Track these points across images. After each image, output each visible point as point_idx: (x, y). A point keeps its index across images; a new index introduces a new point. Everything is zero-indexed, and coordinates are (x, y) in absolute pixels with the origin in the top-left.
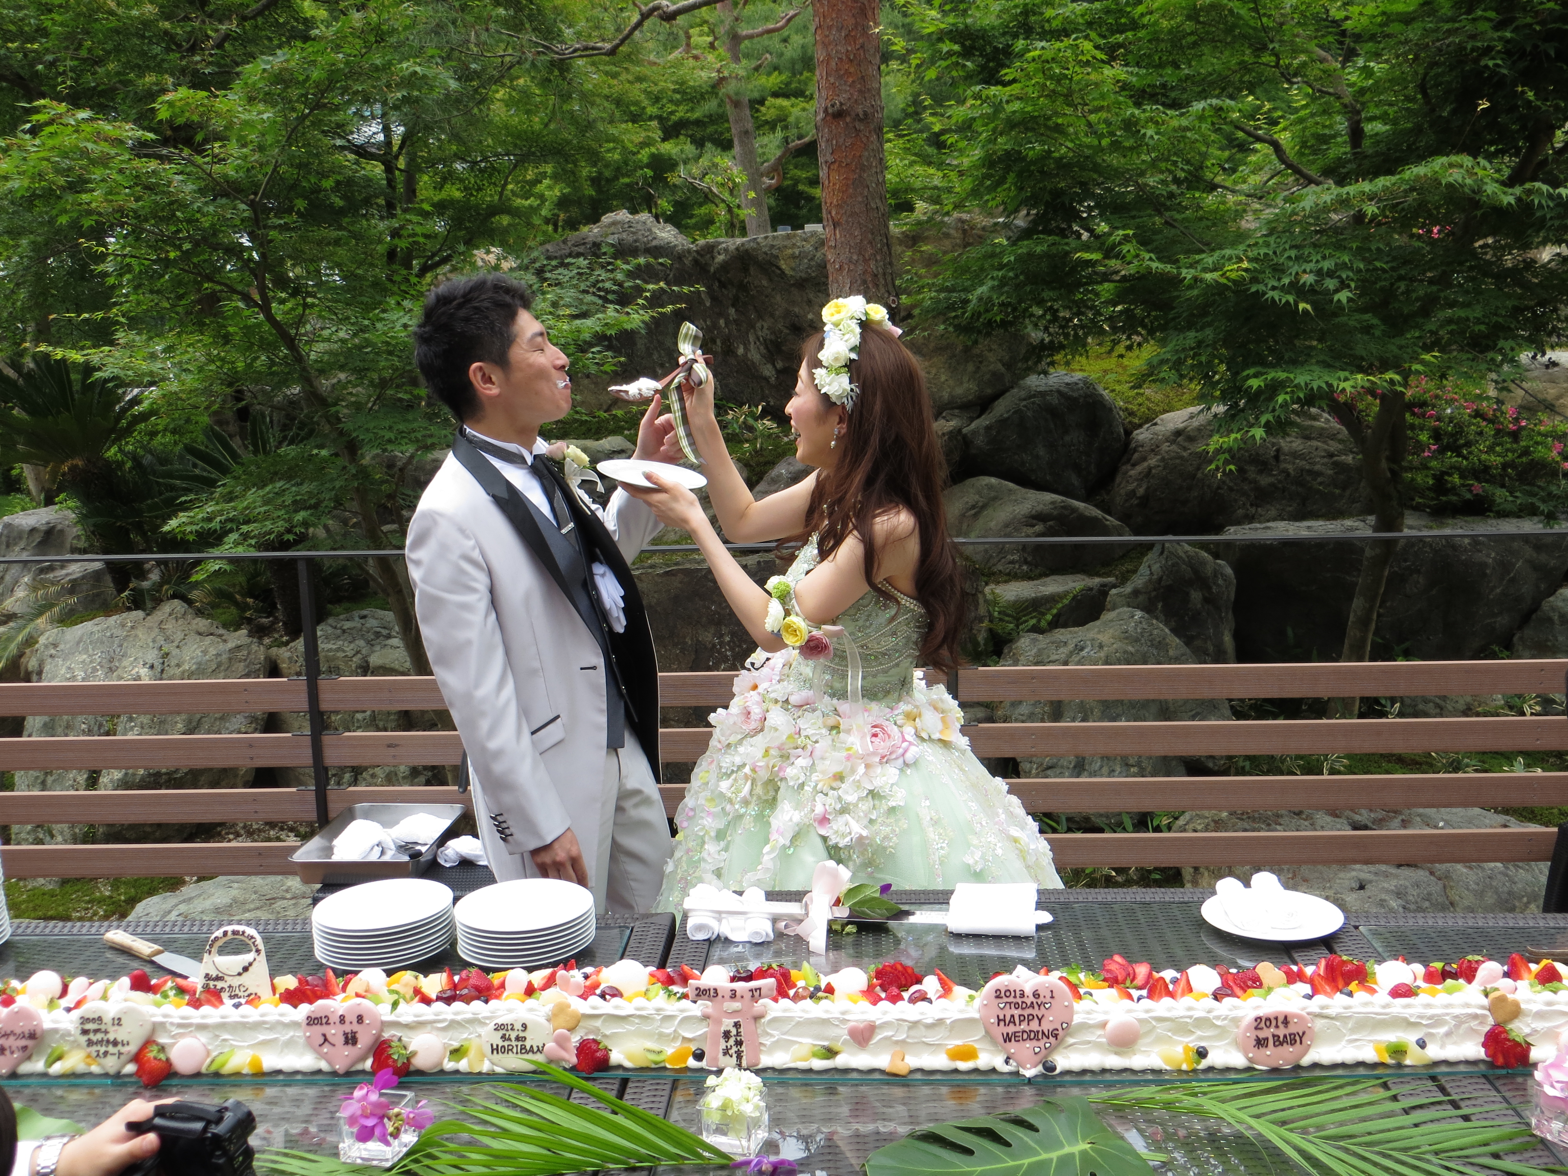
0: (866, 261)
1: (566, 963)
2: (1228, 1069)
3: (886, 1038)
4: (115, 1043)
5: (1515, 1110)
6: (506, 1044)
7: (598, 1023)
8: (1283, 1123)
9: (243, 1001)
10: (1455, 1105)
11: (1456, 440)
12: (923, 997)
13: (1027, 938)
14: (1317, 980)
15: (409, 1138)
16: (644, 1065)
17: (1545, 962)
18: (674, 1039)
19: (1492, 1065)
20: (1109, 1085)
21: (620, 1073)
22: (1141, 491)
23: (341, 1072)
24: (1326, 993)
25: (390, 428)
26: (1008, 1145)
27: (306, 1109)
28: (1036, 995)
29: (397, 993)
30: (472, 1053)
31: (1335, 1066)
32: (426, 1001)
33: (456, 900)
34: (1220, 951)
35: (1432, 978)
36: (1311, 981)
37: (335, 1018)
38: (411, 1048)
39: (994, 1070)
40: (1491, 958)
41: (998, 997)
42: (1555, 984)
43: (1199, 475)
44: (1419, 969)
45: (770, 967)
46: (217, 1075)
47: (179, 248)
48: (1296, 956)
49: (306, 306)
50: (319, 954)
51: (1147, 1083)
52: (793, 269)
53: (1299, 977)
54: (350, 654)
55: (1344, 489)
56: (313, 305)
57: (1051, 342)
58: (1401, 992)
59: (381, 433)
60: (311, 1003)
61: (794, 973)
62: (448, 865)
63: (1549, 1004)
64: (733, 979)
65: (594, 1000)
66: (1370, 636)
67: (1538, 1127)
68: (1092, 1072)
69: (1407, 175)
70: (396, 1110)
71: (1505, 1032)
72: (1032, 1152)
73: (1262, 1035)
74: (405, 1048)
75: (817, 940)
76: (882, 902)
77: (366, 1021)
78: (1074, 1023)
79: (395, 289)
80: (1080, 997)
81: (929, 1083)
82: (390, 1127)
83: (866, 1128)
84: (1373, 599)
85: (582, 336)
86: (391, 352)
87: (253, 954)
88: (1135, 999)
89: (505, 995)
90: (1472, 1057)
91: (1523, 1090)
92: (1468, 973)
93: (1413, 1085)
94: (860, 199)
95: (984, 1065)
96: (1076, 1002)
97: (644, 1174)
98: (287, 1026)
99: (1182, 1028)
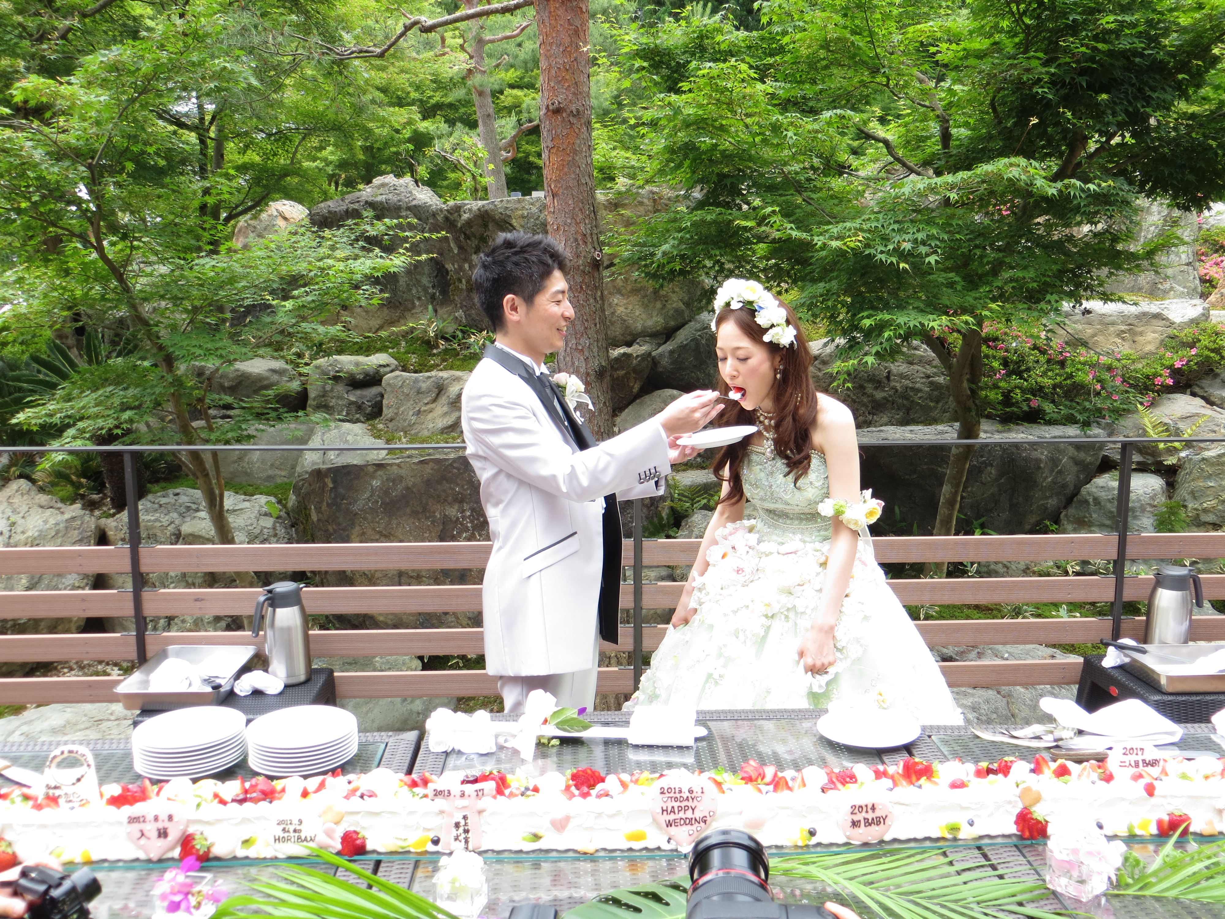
0: (577, 224)
1: (334, 772)
2: (831, 845)
3: (578, 826)
5: (1035, 870)
6: (286, 835)
7: (358, 818)
8: (867, 885)
9: (76, 805)
10: (994, 868)
11: (1019, 367)
12: (607, 795)
13: (687, 748)
14: (897, 777)
15: (209, 909)
16: (393, 849)
17: (1060, 761)
18: (417, 829)
19: (1021, 838)
21: (375, 857)
24: (902, 786)
25: (200, 346)
26: (667, 904)
27: (126, 889)
28: (691, 791)
29: (200, 797)
30: (259, 843)
31: (909, 841)
32: (223, 802)
34: (828, 755)
35: (979, 773)
36: (892, 778)
37: (150, 817)
38: (210, 841)
39: (659, 848)
40: (1021, 759)
41: (662, 793)
42: (1066, 777)
44: (970, 767)
47: (29, 199)
48: (885, 758)
49: (132, 248)
50: (140, 767)
52: (522, 226)
53: (885, 774)
54: (165, 524)
55: (937, 402)
56: (138, 248)
58: (957, 785)
59: (193, 350)
60: (131, 805)
61: (509, 778)
62: (242, 694)
63: (1062, 792)
65: (356, 799)
66: (956, 513)
67: (1050, 882)
69: (978, 171)
70: (198, 888)
71: (1031, 813)
73: (856, 818)
74: (206, 839)
75: (528, 750)
76: (580, 722)
77: (175, 819)
78: (718, 812)
79: (205, 234)
80: (723, 792)
81: (611, 859)
82: (193, 901)
83: (563, 894)
84: (957, 485)
85: (354, 277)
86: (202, 285)
87: (85, 767)
88: (764, 792)
89: (286, 797)
90: (1007, 832)
91: (1042, 855)
92: (1005, 770)
93: (965, 853)
94: (573, 176)
95: (651, 845)
96: (720, 796)
98: (111, 824)
99: (799, 814)
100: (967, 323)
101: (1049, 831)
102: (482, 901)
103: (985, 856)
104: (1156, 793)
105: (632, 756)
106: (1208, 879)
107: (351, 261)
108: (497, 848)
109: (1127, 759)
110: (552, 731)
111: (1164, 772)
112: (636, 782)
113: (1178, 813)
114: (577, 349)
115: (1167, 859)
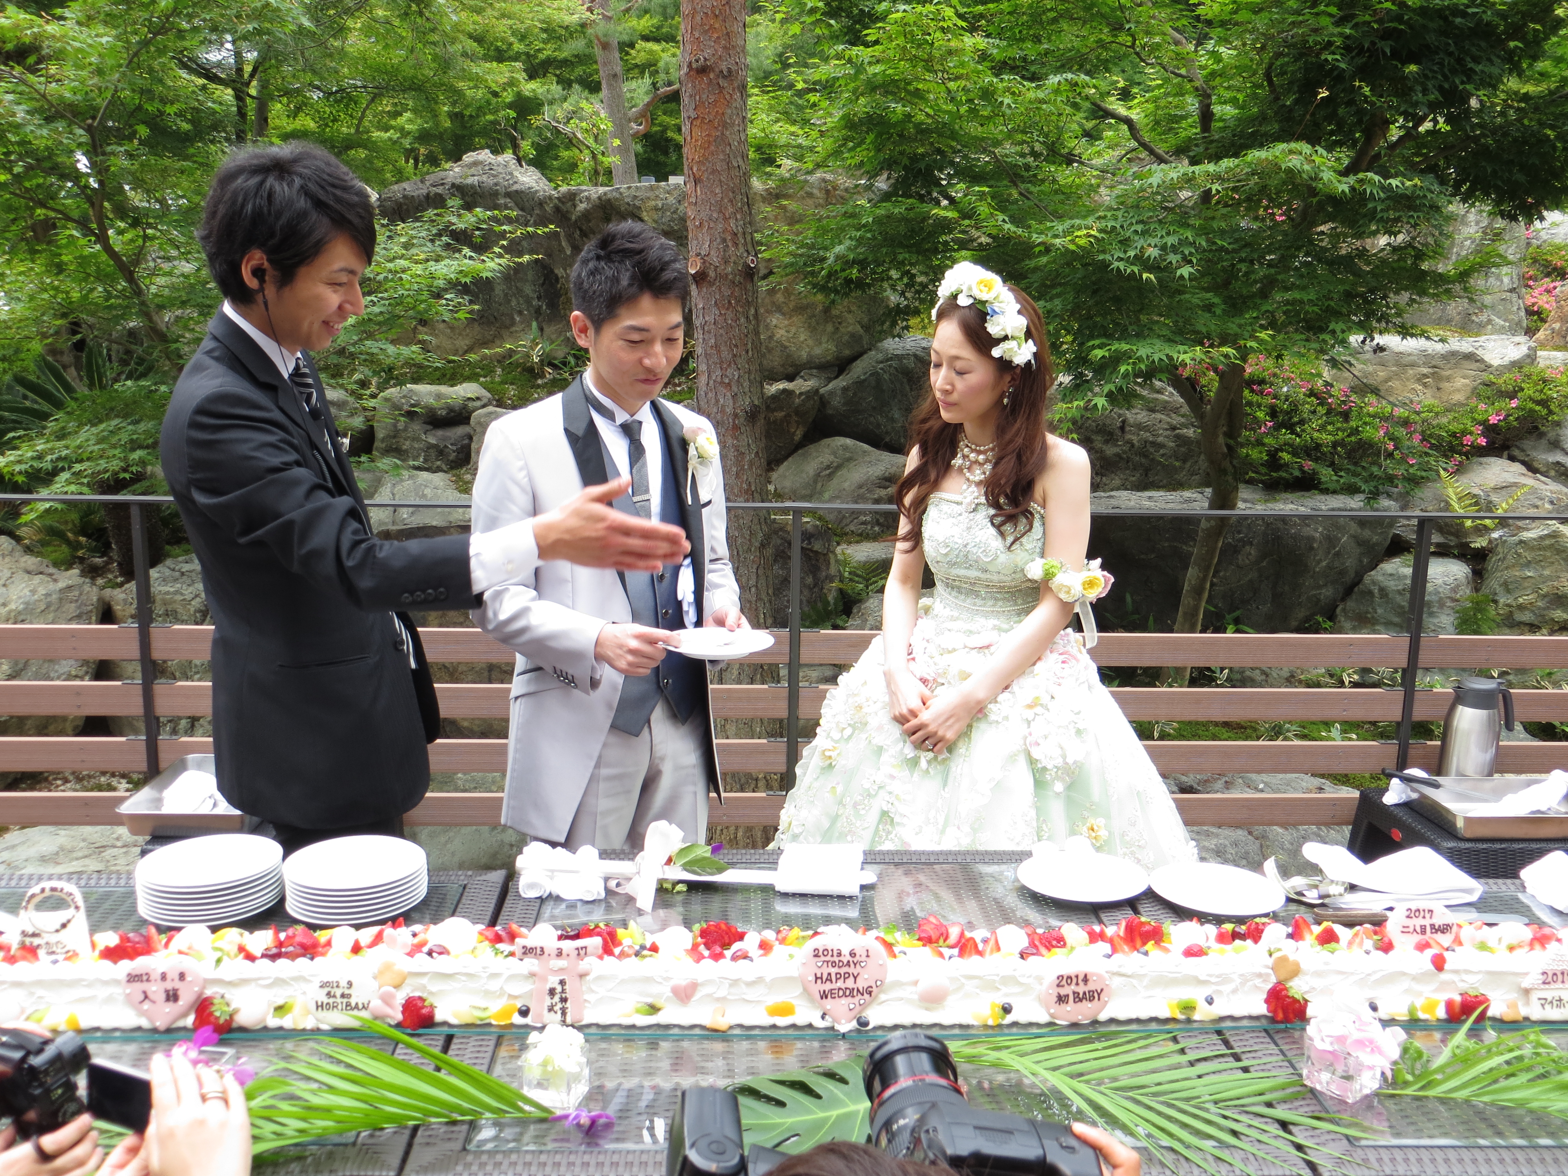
0: (726, 219)
1: (394, 921)
2: (1031, 1025)
3: (709, 995)
5: (1290, 1062)
6: (331, 1000)
7: (424, 981)
8: (1074, 1077)
9: (60, 957)
10: (1237, 1058)
11: (1290, 418)
12: (745, 957)
13: (851, 897)
14: (1117, 940)
16: (469, 1021)
17: (1325, 924)
18: (500, 996)
19: (1273, 1020)
21: (446, 1030)
23: (162, 1028)
24: (1123, 951)
26: (819, 1097)
28: (852, 954)
29: (221, 950)
30: (296, 1011)
31: (1130, 1021)
32: (250, 958)
33: (285, 857)
34: (1030, 912)
35: (1222, 938)
36: (1111, 941)
37: (156, 975)
38: (233, 1006)
39: (810, 1026)
41: (816, 956)
42: (1333, 945)
44: (1211, 930)
45: (597, 926)
47: (10, 170)
48: (1103, 916)
49: (146, 237)
50: (144, 909)
51: (955, 1037)
52: (656, 221)
53: (1102, 936)
54: (188, 597)
55: (1185, 461)
56: (153, 238)
57: (908, 306)
58: (1193, 952)
60: (131, 959)
61: (620, 932)
63: (1326, 964)
64: (560, 938)
65: (421, 957)
66: (1203, 604)
67: (1308, 1077)
68: (904, 1027)
69: (1248, 158)
71: (1286, 989)
72: (842, 1104)
73: (1063, 992)
74: (228, 1005)
75: (645, 898)
76: (714, 862)
77: (189, 978)
78: (888, 980)
80: (895, 956)
81: (748, 1038)
83: (687, 1081)
84: (1207, 568)
85: (436, 283)
87: (72, 910)
88: (947, 957)
89: (331, 952)
90: (1255, 1012)
91: (1299, 1043)
92: (1255, 935)
93: (1200, 1039)
94: (721, 157)
95: (801, 1021)
96: (890, 961)
97: (465, 1128)
98: (106, 983)
99: (990, 986)
100: (1227, 356)
101: (1310, 1012)
102: (582, 1089)
103: (1227, 1044)
104: (1447, 967)
105: (782, 908)
106: (1509, 1076)
107: (432, 263)
108: (601, 1021)
109: (1410, 923)
110: (677, 873)
111: (1458, 941)
112: (782, 941)
113: (1473, 993)
114: (722, 383)
115: (1458, 1051)
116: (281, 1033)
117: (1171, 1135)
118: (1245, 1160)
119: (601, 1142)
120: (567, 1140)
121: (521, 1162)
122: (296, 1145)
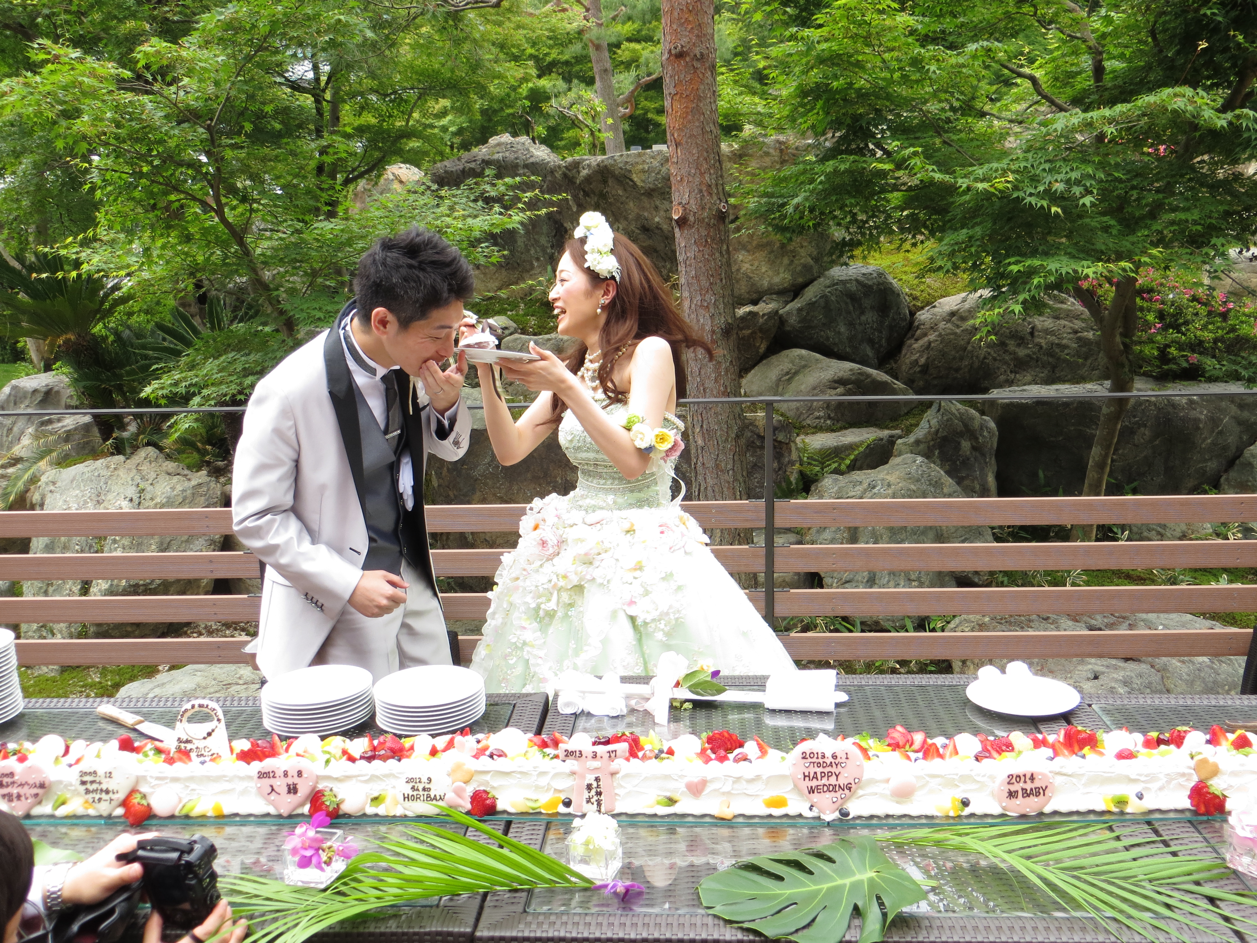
0: (702, 174)
1: (462, 731)
2: (986, 816)
3: (715, 790)
4: (107, 792)
5: (1213, 848)
6: (415, 793)
7: (487, 777)
8: (1029, 858)
9: (207, 759)
10: (1166, 844)
11: (1176, 320)
12: (745, 759)
13: (828, 713)
14: (1058, 745)
15: (339, 866)
16: (524, 810)
17: (1239, 732)
18: (548, 790)
19: (1196, 813)
20: (892, 827)
21: (505, 817)
22: (922, 361)
23: (285, 815)
24: (1064, 755)
25: (320, 309)
26: (811, 873)
27: (258, 844)
28: (834, 756)
29: (329, 753)
30: (388, 801)
31: (1071, 813)
32: (352, 759)
34: (980, 723)
35: (1149, 744)
36: (1053, 747)
37: (279, 773)
38: (340, 797)
39: (800, 816)
40: (1195, 728)
41: (804, 758)
42: (1247, 749)
43: (969, 348)
44: (1139, 738)
45: (623, 734)
46: (187, 817)
47: (151, 163)
48: (1041, 727)
49: (252, 210)
50: (268, 723)
51: (922, 826)
52: (643, 181)
53: (1044, 743)
55: (1086, 359)
56: (258, 210)
57: (851, 240)
58: (1125, 755)
60: (261, 760)
61: (643, 740)
63: (1242, 765)
64: (594, 744)
65: (485, 759)
66: (1106, 477)
67: (1231, 861)
68: (878, 817)
69: (1139, 103)
70: (329, 844)
71: (1207, 787)
72: (830, 879)
73: (1013, 788)
74: (335, 796)
75: (661, 713)
76: (713, 685)
77: (305, 775)
78: (864, 778)
79: (324, 195)
80: (869, 758)
81: (749, 825)
82: (324, 857)
83: (699, 860)
84: (1108, 447)
85: (474, 234)
86: (321, 247)
87: (215, 722)
88: (913, 760)
89: (414, 755)
90: (1180, 806)
91: (1219, 832)
92: (1178, 740)
93: (1133, 828)
94: (697, 124)
95: (792, 812)
96: (866, 763)
97: (524, 894)
98: (242, 779)
99: (950, 783)
100: (1124, 270)
101: (1228, 806)
102: (616, 865)
105: (771, 721)
107: (470, 219)
108: (630, 811)
110: (684, 694)
114: (702, 306)
116: (377, 819)
117: (1113, 907)
118: (1180, 929)
119: (635, 908)
120: (608, 905)
121: (570, 922)
122: (392, 906)
